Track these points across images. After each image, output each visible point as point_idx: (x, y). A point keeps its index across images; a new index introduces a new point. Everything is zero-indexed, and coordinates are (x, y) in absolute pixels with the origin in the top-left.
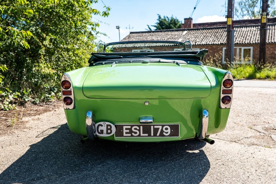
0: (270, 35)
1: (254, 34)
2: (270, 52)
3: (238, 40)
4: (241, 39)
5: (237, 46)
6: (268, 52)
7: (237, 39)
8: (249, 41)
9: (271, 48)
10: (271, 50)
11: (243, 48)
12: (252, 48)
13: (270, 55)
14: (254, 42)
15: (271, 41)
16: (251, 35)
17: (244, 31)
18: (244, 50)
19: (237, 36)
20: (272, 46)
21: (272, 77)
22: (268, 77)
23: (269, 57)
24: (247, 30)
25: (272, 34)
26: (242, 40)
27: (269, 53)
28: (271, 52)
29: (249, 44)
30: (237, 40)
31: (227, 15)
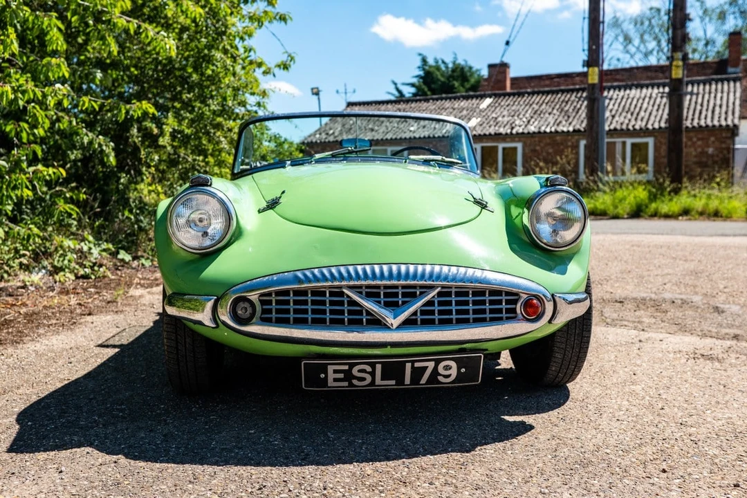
0: (699, 107)
1: (659, 106)
2: (695, 150)
3: (617, 122)
4: (625, 117)
5: (615, 136)
6: (692, 149)
7: (617, 118)
8: (644, 124)
9: (699, 139)
10: (699, 146)
11: (629, 141)
12: (650, 141)
13: (696, 156)
14: (656, 126)
15: (698, 124)
16: (650, 108)
17: (633, 99)
18: (633, 145)
19: (617, 110)
20: (700, 136)
21: (697, 212)
22: (686, 212)
23: (696, 163)
24: (643, 95)
25: (702, 105)
26: (627, 121)
27: (694, 153)
28: (699, 150)
29: (645, 132)
30: (614, 121)
31: (586, 58)
